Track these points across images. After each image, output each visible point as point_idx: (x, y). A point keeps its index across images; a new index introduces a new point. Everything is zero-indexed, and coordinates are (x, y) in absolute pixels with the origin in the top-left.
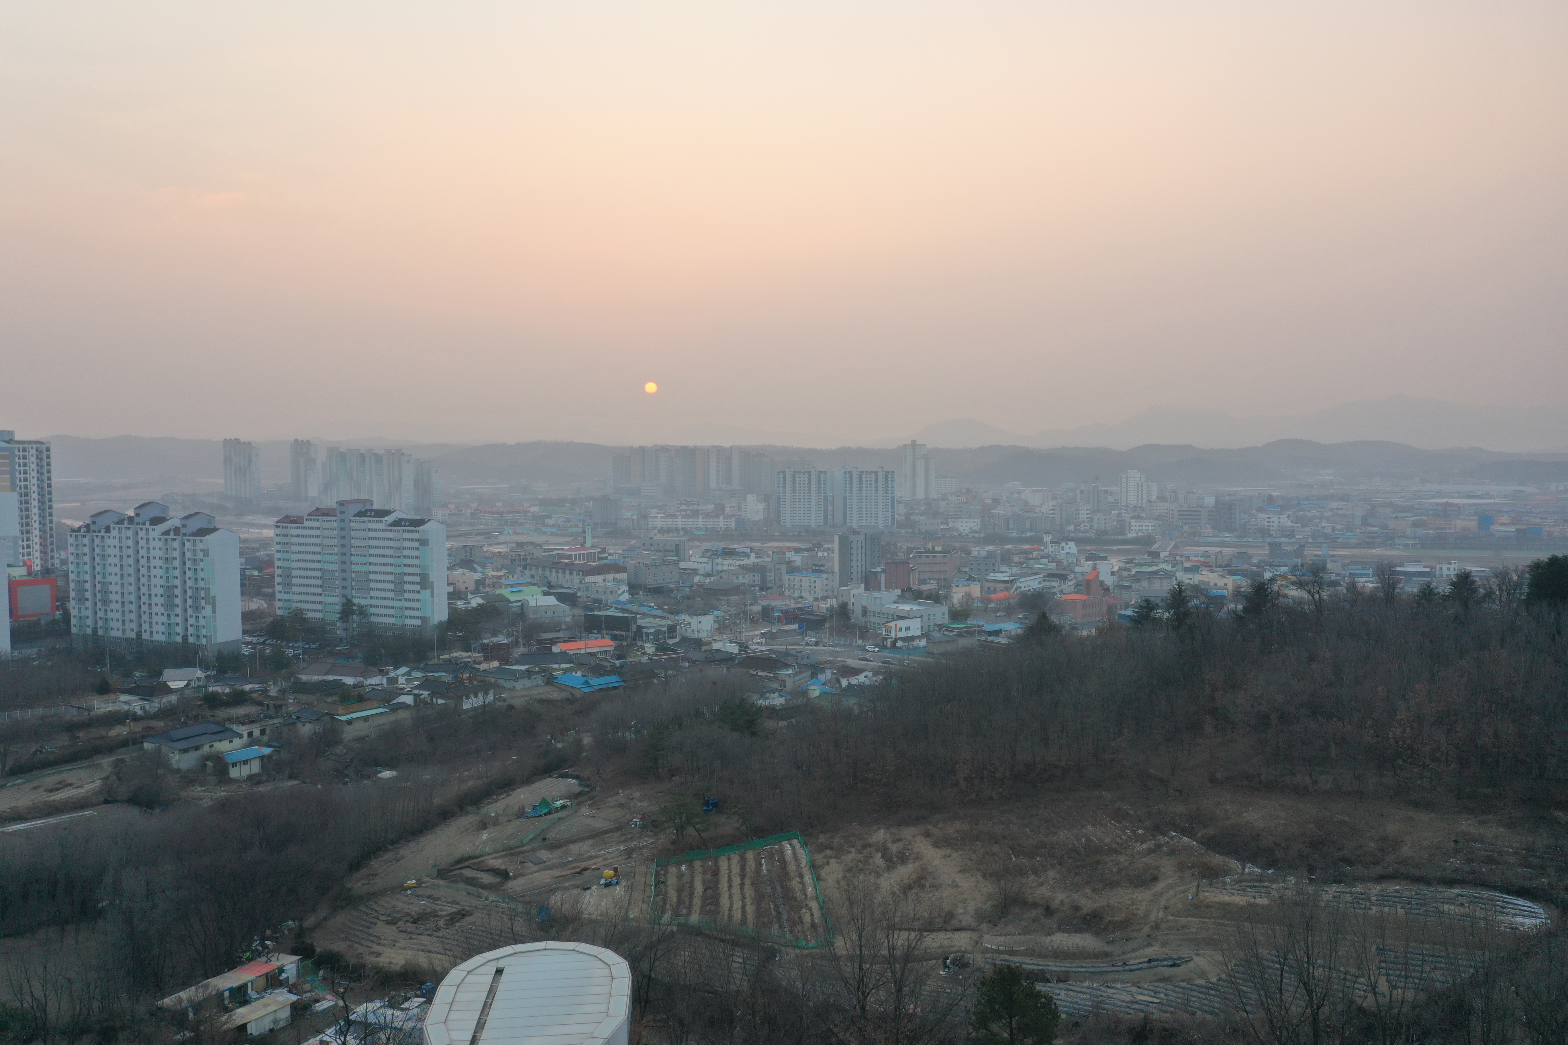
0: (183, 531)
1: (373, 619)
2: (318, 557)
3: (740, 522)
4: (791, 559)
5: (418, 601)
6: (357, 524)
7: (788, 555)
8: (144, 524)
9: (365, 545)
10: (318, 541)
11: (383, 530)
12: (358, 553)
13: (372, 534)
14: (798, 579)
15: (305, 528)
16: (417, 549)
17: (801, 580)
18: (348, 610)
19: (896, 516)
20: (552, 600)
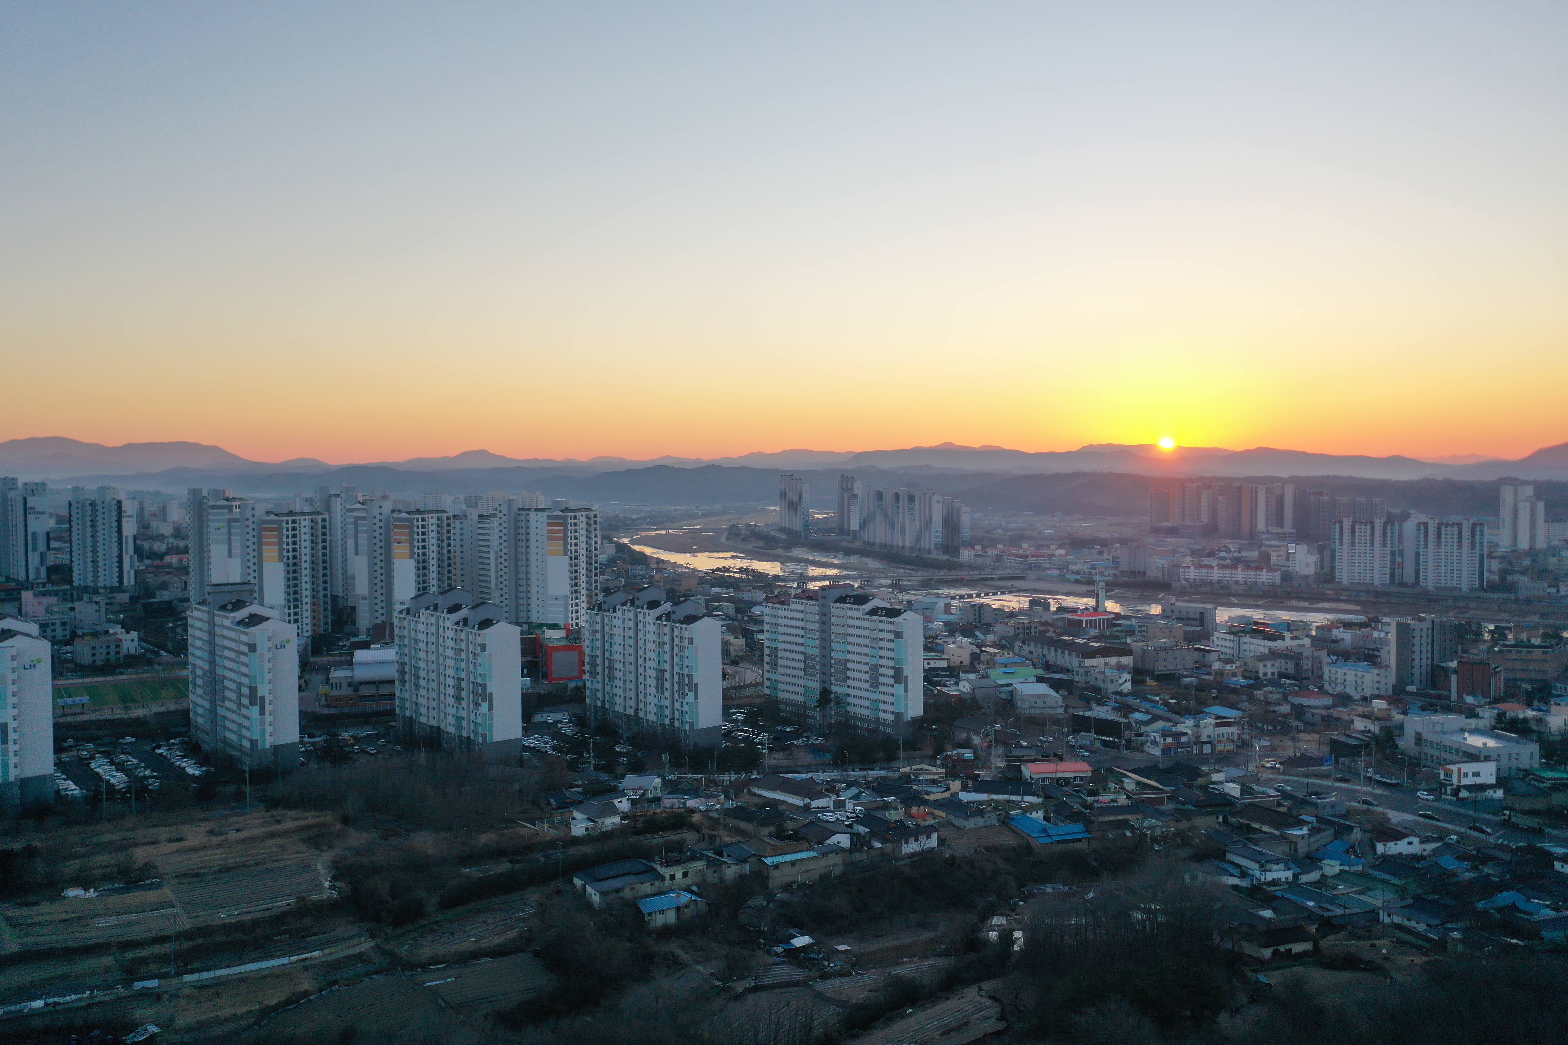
0: (673, 617)
1: (850, 709)
2: (801, 641)
3: (1287, 577)
4: (1339, 637)
5: (892, 695)
6: (838, 610)
7: (1335, 632)
8: (642, 607)
9: (842, 632)
10: (801, 624)
11: (860, 619)
12: (838, 640)
13: (850, 622)
14: (1340, 671)
15: (791, 610)
16: (892, 641)
17: (1345, 674)
18: (825, 697)
19: (1486, 574)
20: (1043, 689)
